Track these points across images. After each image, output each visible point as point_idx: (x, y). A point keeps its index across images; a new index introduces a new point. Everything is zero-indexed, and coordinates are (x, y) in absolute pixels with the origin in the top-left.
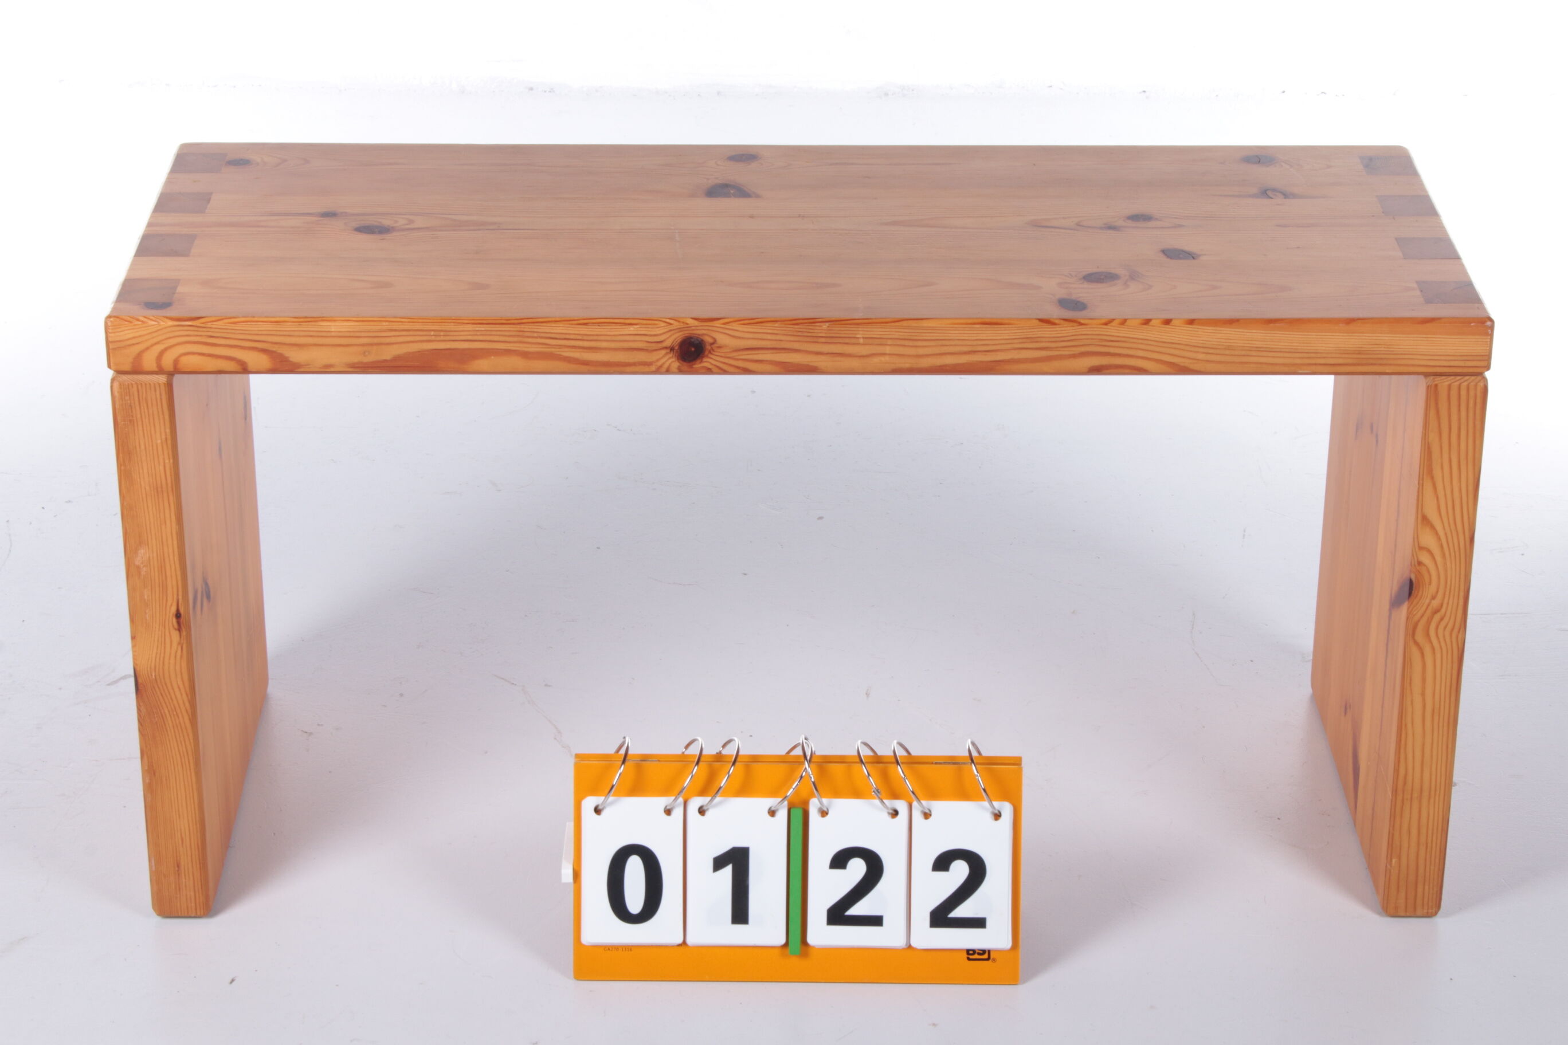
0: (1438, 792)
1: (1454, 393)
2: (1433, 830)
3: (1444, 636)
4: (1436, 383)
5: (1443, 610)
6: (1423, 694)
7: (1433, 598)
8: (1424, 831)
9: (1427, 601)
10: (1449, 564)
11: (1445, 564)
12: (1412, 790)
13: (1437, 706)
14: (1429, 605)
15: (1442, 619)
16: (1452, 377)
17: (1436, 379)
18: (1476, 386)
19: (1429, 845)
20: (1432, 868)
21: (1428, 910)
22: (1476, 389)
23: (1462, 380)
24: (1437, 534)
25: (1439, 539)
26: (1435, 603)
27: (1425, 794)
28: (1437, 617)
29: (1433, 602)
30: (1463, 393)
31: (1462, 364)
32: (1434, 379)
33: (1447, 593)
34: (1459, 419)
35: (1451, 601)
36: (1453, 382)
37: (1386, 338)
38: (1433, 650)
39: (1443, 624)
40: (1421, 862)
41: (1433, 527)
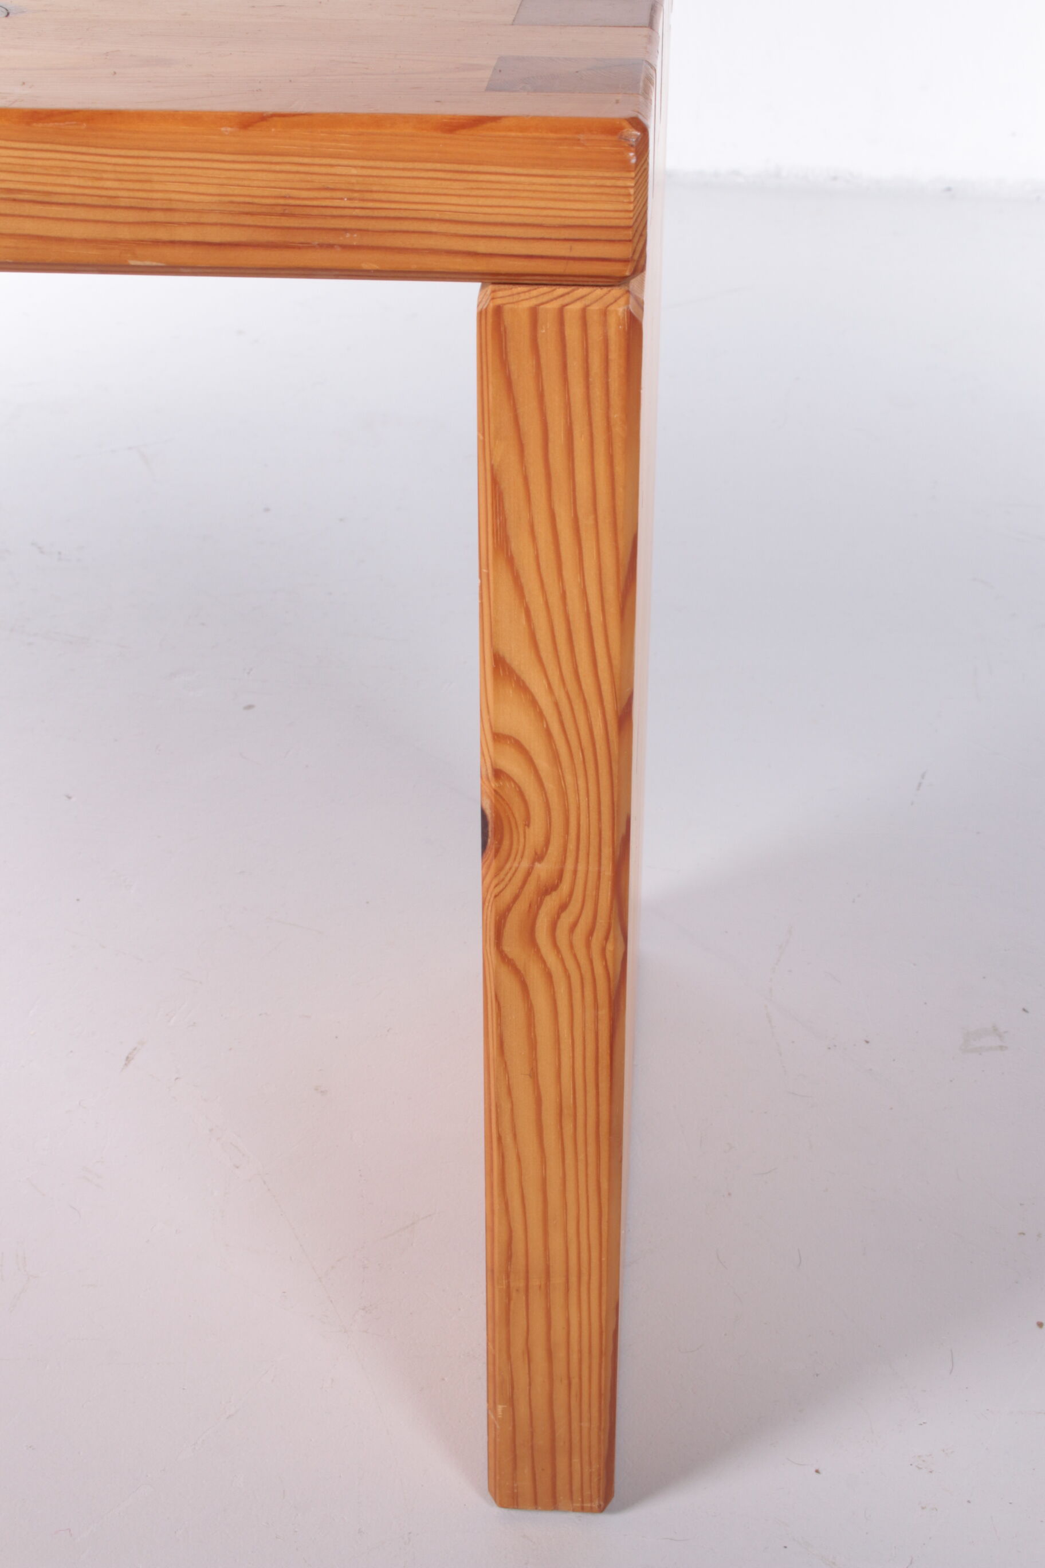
0: (585, 1279)
1: (547, 330)
2: (580, 1351)
3: (571, 946)
4: (499, 302)
5: (565, 887)
6: (534, 1075)
7: (539, 857)
8: (560, 1354)
9: (525, 864)
10: (569, 778)
11: (561, 779)
12: (527, 1272)
13: (568, 1100)
14: (529, 873)
15: (563, 907)
16: (545, 289)
17: (500, 294)
18: (605, 313)
19: (575, 1381)
20: (585, 1424)
21: (582, 1502)
22: (605, 323)
23: (567, 299)
24: (534, 703)
25: (541, 715)
26: (544, 870)
27: (558, 1280)
28: (551, 902)
29: (537, 865)
30: (573, 332)
31: (562, 249)
32: (493, 291)
33: (572, 846)
34: (568, 406)
35: (581, 868)
36: (543, 304)
37: (354, 171)
38: (549, 976)
39: (566, 919)
40: (560, 1413)
41: (522, 687)
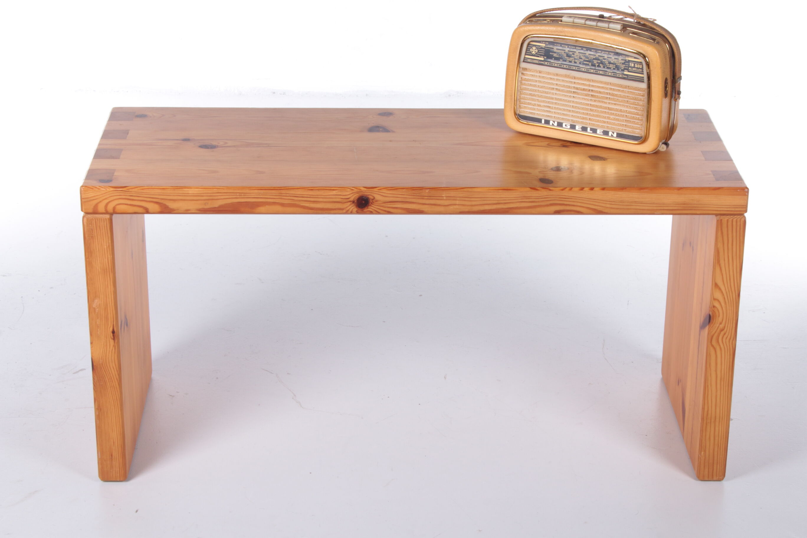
0: (724, 419)
1: (730, 223)
2: (721, 437)
3: (726, 342)
4: (721, 218)
5: (725, 330)
6: (716, 371)
7: (721, 324)
8: (717, 438)
9: (718, 325)
10: (728, 307)
11: (726, 307)
12: (711, 418)
13: (723, 377)
14: (718, 327)
15: (725, 334)
16: (729, 216)
17: (721, 217)
18: (740, 220)
19: (719, 445)
20: (721, 456)
21: (719, 477)
22: (740, 222)
23: (734, 218)
24: (722, 292)
25: (723, 295)
26: (722, 326)
27: (717, 420)
28: (722, 333)
29: (720, 325)
30: (734, 223)
31: (733, 209)
32: (720, 217)
33: (727, 321)
34: (733, 237)
35: (729, 325)
36: (729, 219)
37: (697, 197)
38: (721, 349)
39: (725, 336)
40: (716, 453)
41: (720, 289)
